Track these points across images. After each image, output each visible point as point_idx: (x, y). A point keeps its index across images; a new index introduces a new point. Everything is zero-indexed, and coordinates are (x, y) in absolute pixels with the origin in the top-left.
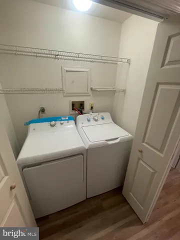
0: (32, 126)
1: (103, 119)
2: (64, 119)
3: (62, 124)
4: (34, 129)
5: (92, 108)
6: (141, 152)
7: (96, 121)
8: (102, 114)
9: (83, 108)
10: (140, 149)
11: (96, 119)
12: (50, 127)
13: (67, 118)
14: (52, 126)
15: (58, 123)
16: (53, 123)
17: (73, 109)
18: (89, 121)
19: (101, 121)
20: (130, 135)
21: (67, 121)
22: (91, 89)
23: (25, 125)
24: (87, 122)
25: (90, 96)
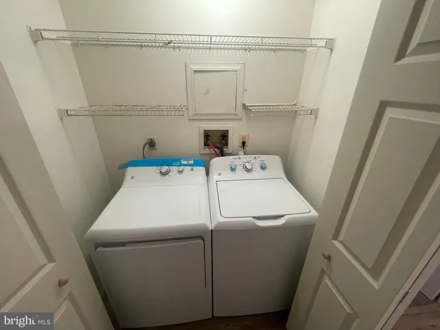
0: (130, 171)
1: (263, 168)
2: (186, 162)
3: (180, 172)
4: (133, 178)
5: (244, 143)
6: (329, 258)
7: (249, 171)
8: (262, 157)
9: (226, 144)
10: (327, 253)
11: (249, 167)
12: (158, 175)
13: (192, 162)
14: (163, 174)
15: (174, 169)
16: (164, 169)
17: (206, 144)
18: (233, 169)
19: (258, 173)
20: (314, 213)
21: (190, 168)
22: (244, 106)
23: (119, 168)
24: (229, 171)
25: (241, 119)
